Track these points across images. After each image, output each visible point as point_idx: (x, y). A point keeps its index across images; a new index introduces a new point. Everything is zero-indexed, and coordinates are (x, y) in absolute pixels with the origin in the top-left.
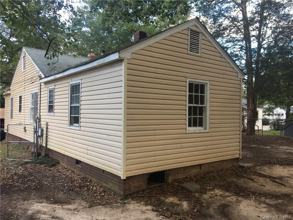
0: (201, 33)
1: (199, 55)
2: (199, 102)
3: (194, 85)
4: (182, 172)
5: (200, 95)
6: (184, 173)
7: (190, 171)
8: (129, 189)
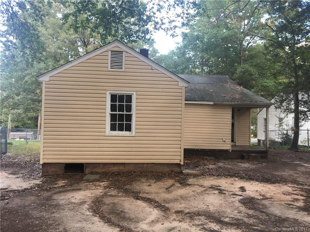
0: (124, 51)
1: (123, 70)
2: (125, 110)
3: (118, 96)
4: (101, 167)
5: (125, 105)
6: (103, 168)
7: (111, 167)
8: (47, 172)
